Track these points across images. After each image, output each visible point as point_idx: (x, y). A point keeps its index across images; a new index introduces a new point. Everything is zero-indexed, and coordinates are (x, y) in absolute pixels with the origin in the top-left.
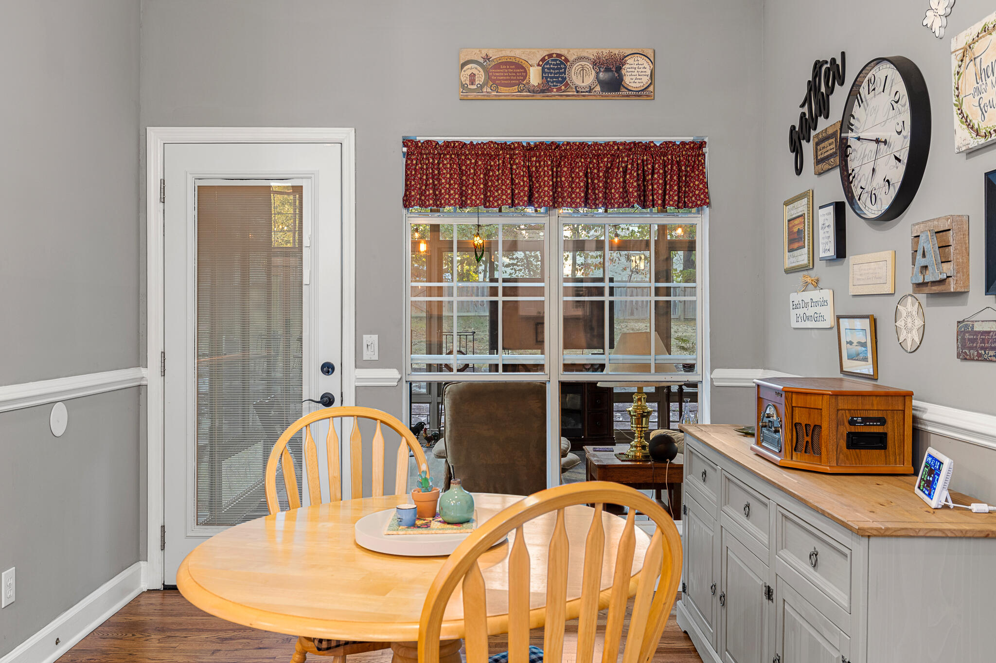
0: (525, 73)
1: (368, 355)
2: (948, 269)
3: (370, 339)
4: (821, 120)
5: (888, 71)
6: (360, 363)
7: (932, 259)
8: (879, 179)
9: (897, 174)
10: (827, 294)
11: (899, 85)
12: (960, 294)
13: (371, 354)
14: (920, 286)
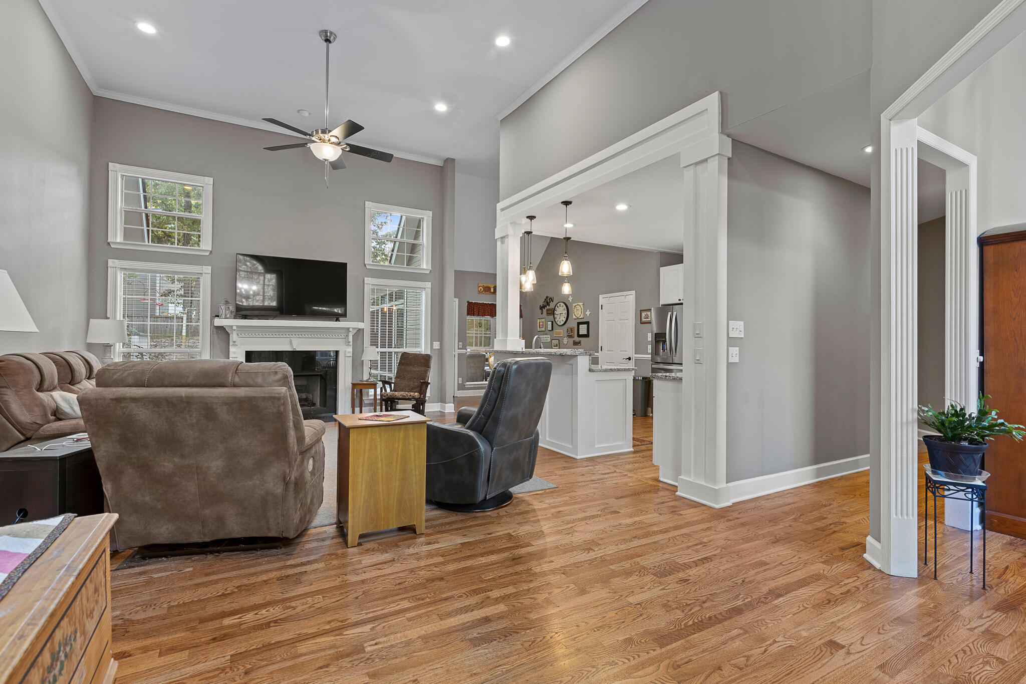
0: (491, 290)
1: (460, 347)
2: (572, 333)
3: (461, 343)
4: (548, 306)
5: (562, 304)
6: (459, 349)
7: (570, 332)
8: (561, 319)
9: (565, 320)
10: (549, 336)
11: (565, 307)
12: (573, 337)
13: (461, 347)
14: (568, 336)
